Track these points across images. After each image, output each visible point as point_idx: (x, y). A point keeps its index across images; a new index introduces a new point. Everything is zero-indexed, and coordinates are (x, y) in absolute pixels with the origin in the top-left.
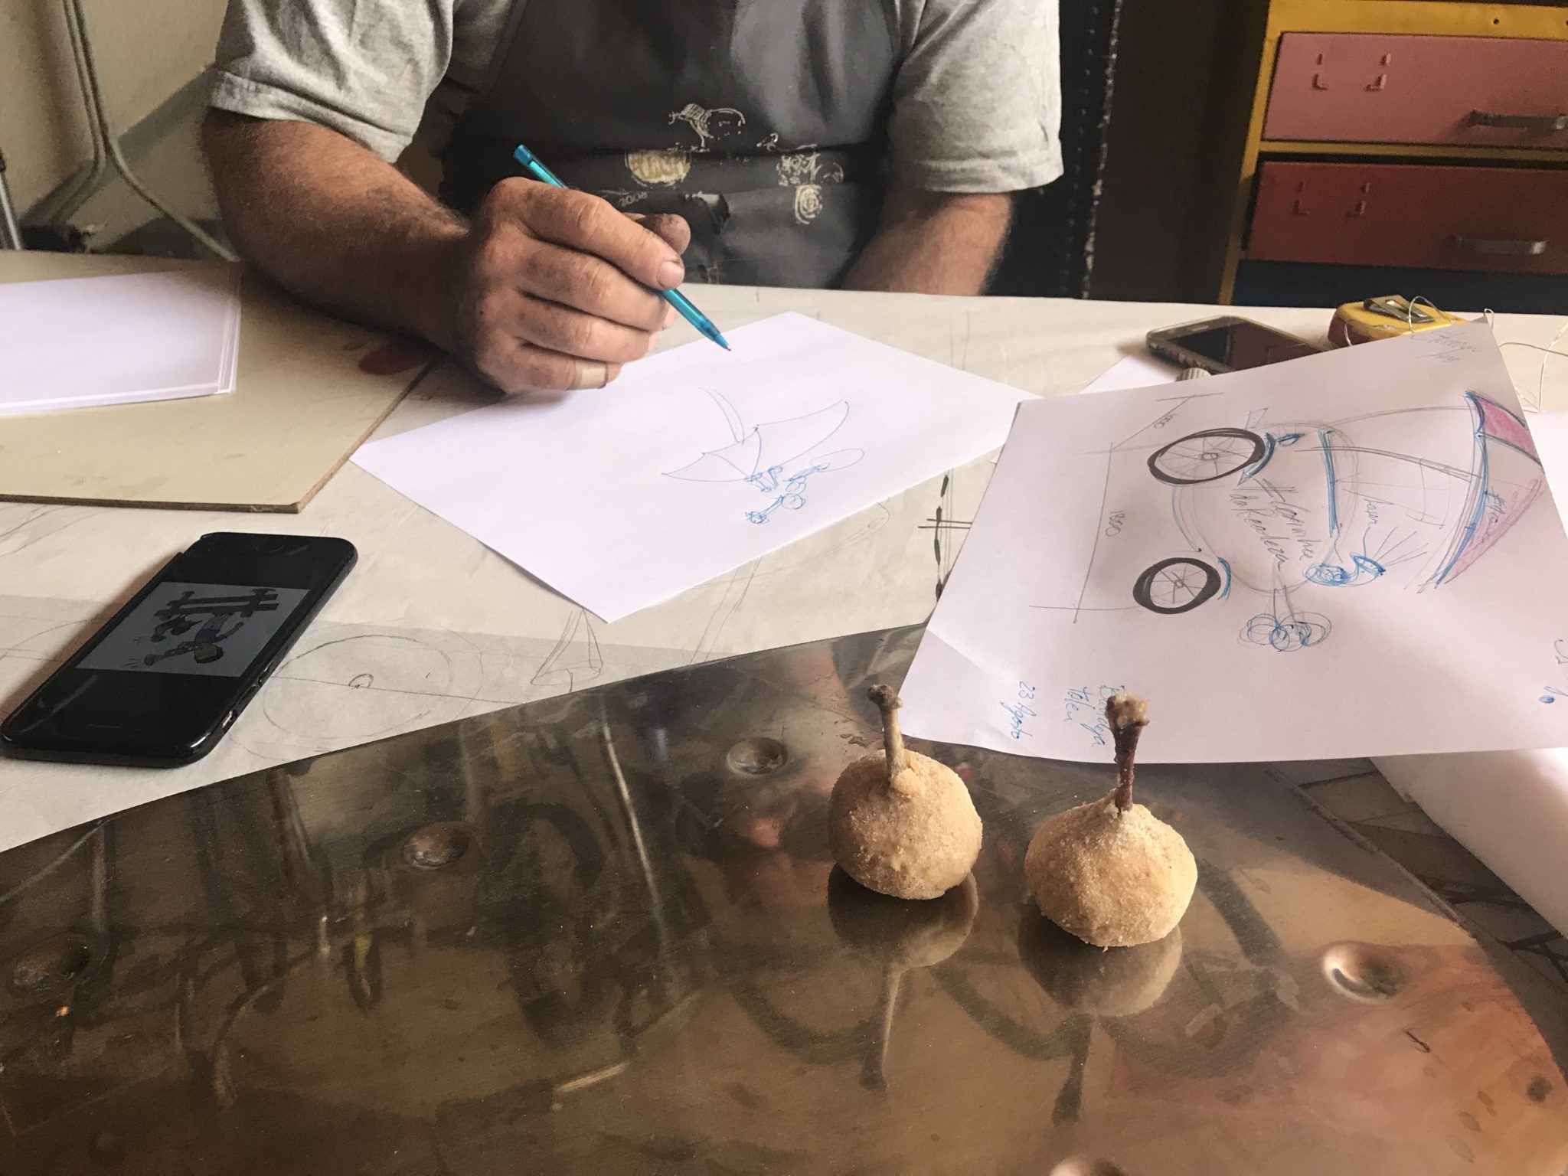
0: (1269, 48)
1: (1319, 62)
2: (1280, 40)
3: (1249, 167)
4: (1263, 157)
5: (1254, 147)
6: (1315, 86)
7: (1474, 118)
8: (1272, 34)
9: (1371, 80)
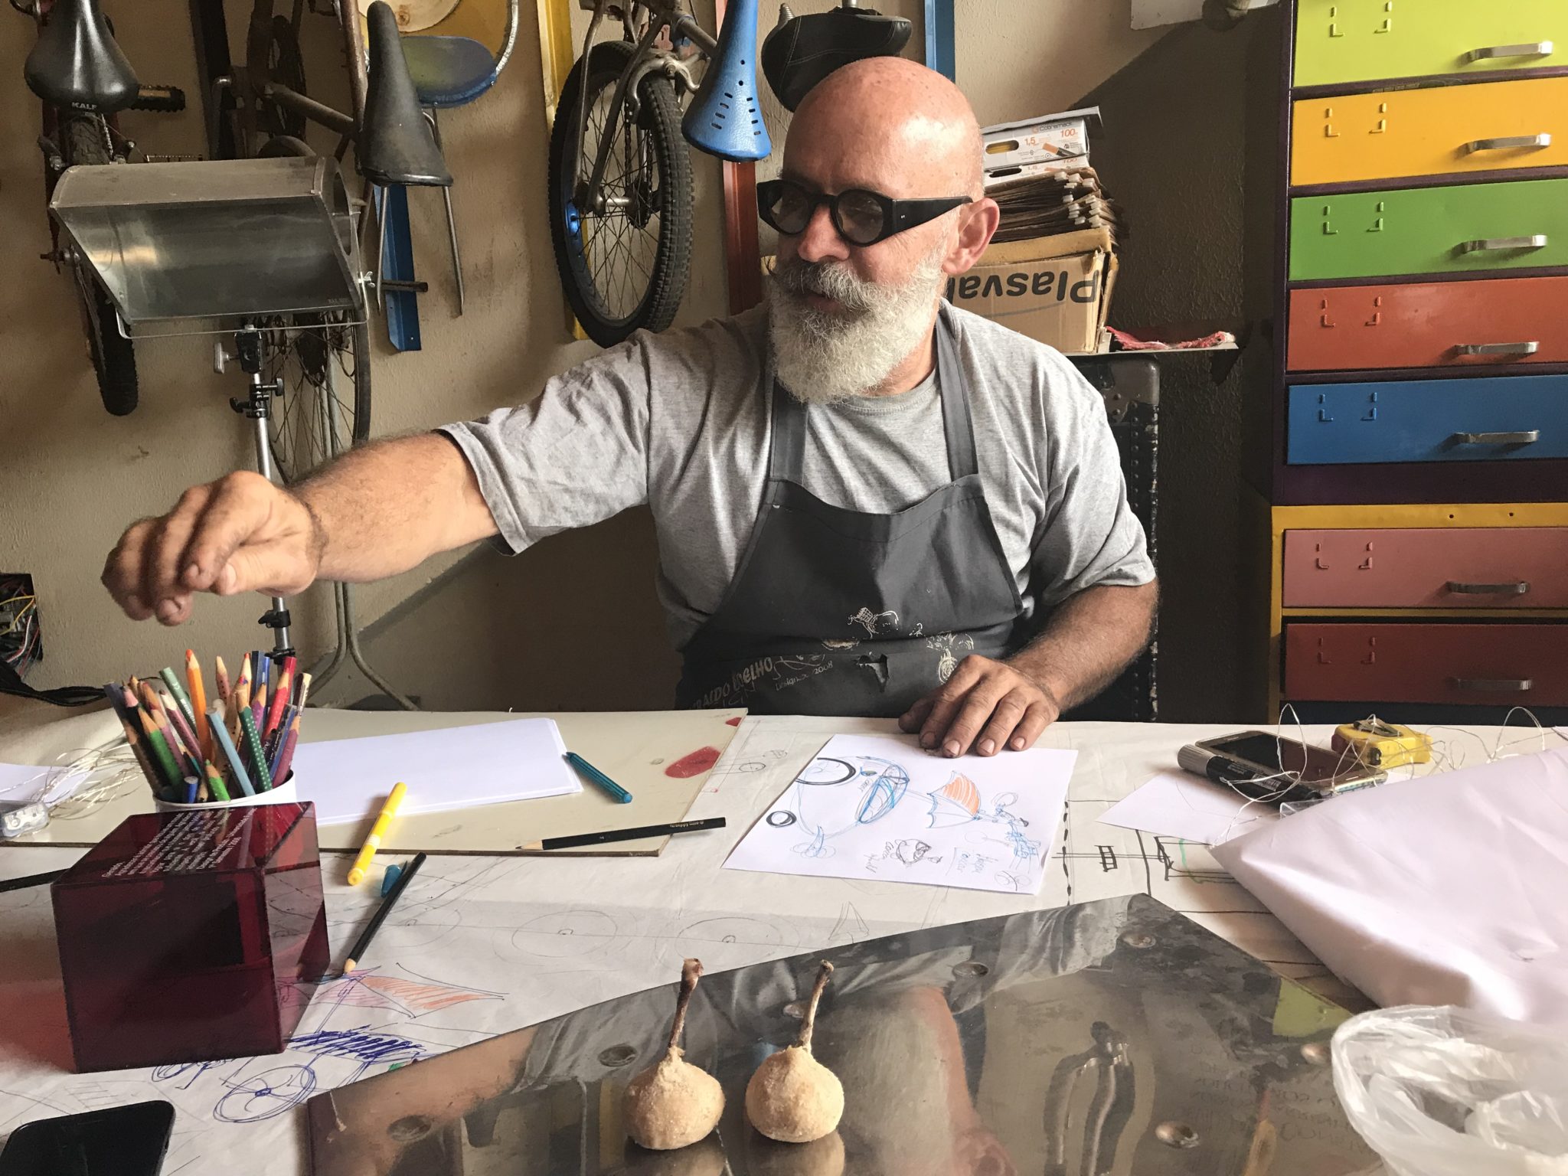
0: (1277, 542)
1: (1318, 549)
2: (1284, 534)
3: (1276, 629)
4: (1286, 620)
5: (1277, 613)
6: (1318, 567)
7: (1449, 587)
8: (1277, 530)
9: (1362, 562)
